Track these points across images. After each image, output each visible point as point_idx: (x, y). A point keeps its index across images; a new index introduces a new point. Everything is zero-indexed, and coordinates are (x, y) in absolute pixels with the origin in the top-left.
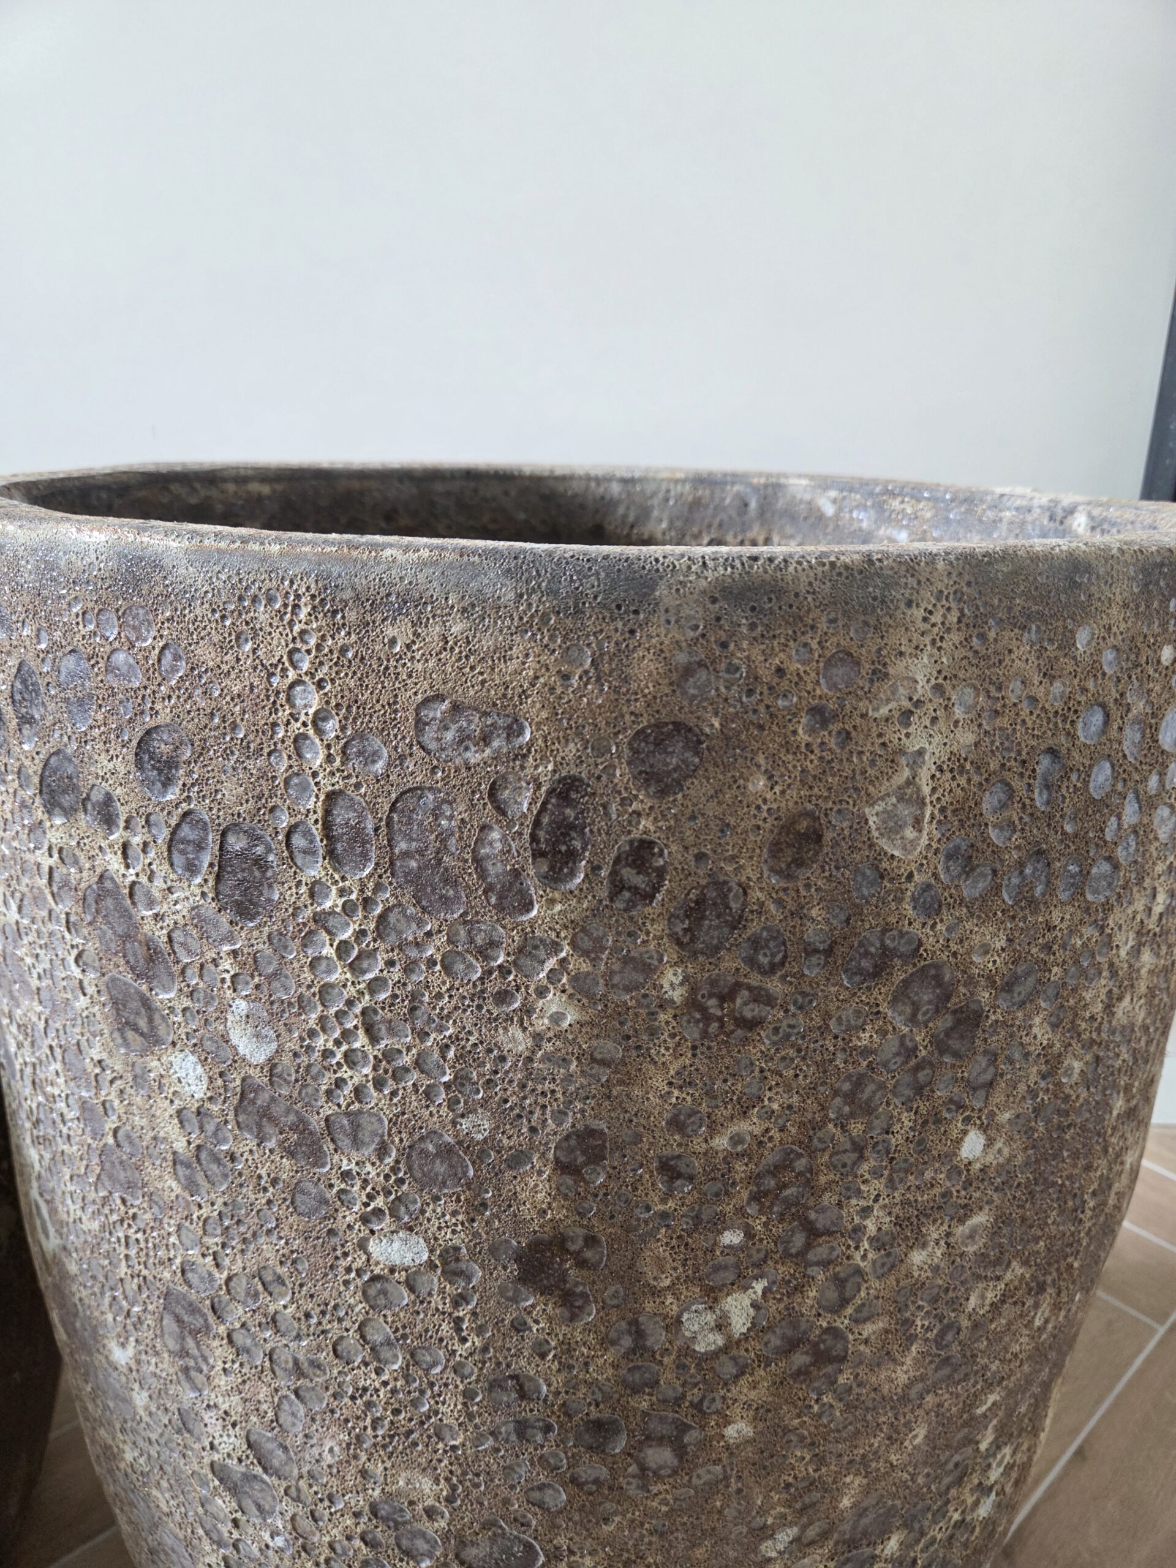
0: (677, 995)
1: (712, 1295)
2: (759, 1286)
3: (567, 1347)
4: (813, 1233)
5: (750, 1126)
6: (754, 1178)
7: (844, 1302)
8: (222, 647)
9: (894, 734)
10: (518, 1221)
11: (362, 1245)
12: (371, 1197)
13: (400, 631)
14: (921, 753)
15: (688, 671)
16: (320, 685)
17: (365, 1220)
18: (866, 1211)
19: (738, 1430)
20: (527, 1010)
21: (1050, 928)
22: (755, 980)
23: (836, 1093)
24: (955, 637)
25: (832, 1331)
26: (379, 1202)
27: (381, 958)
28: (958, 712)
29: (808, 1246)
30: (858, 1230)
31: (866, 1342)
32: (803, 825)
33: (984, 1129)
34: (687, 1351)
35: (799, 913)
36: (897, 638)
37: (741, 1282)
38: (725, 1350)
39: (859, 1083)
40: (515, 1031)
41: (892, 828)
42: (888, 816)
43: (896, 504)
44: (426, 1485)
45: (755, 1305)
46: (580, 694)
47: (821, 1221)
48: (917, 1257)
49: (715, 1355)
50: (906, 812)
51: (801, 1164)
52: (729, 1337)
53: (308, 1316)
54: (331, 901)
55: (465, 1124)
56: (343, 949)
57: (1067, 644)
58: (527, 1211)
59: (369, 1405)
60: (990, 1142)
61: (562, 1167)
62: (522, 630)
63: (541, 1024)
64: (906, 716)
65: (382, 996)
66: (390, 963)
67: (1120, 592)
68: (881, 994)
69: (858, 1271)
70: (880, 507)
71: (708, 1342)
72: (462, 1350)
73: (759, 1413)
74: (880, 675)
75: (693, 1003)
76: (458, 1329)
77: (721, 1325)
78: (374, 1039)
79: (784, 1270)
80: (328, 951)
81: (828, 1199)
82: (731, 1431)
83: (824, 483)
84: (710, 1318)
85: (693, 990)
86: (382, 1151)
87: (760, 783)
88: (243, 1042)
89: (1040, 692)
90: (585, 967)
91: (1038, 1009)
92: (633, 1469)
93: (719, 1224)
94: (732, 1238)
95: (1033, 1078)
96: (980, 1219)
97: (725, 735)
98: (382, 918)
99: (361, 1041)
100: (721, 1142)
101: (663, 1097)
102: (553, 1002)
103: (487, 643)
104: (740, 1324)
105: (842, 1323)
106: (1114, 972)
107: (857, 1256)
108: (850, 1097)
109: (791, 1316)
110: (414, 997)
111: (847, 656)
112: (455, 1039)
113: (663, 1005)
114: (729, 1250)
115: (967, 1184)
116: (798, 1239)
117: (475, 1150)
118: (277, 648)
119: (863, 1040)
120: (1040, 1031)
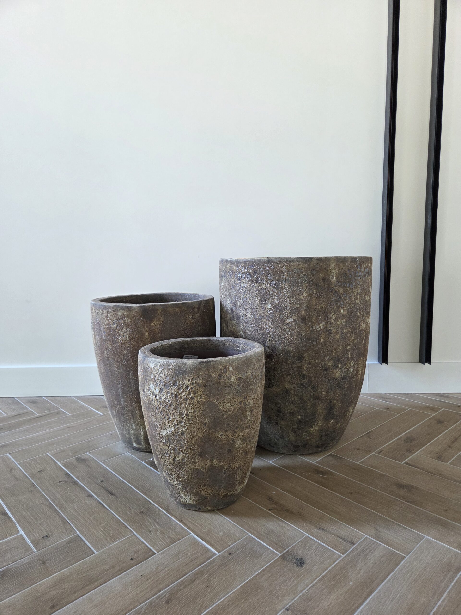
0: (315, 293)
1: (319, 324)
2: (323, 323)
3: (306, 329)
5: (321, 306)
6: (322, 311)
7: (331, 326)
8: (277, 266)
9: (331, 271)
10: (302, 315)
11: (286, 320)
12: (288, 315)
13: (292, 264)
14: (333, 272)
15: (315, 265)
16: (286, 268)
17: (287, 317)
18: (333, 316)
19: (322, 340)
20: (303, 294)
21: (347, 290)
22: (321, 291)
23: (329, 303)
24: (336, 263)
26: (289, 315)
27: (290, 291)
28: (336, 269)
29: (327, 319)
30: (332, 318)
31: (334, 332)
32: (324, 278)
33: (343, 309)
34: (317, 330)
35: (325, 286)
36: (331, 263)
37: (322, 323)
38: (320, 330)
39: (331, 303)
40: (302, 296)
41: (332, 278)
42: (331, 277)
44: (291, 349)
45: (323, 325)
46: (307, 267)
47: (329, 316)
48: (338, 323)
50: (333, 277)
51: (326, 310)
52: (321, 329)
53: (280, 330)
54: (286, 286)
55: (297, 306)
56: (287, 290)
57: (345, 264)
59: (286, 339)
60: (344, 311)
61: (305, 310)
62: (302, 263)
63: (304, 296)
64: (332, 269)
65: (290, 294)
66: (291, 291)
67: (349, 260)
68: (332, 294)
69: (332, 323)
71: (319, 329)
72: (296, 330)
73: (324, 338)
74: (330, 266)
75: (316, 293)
76: (295, 328)
77: (320, 327)
78: (289, 299)
79: (325, 322)
80: (285, 291)
81: (329, 314)
82: (321, 340)
84: (319, 326)
85: (316, 292)
86: (289, 310)
87: (321, 274)
88: (276, 301)
89: (343, 268)
90: (307, 290)
91: (347, 298)
92: (312, 344)
93: (319, 316)
94: (320, 317)
95: (348, 305)
96: (344, 320)
97: (318, 271)
98: (290, 287)
99: (288, 299)
100: (319, 307)
101: (314, 302)
102: (305, 294)
103: (300, 264)
104: (322, 327)
105: (331, 329)
106: (355, 296)
107: (332, 321)
108: (330, 304)
109: (327, 327)
110: (293, 294)
111: (327, 264)
112: (296, 298)
113: (314, 294)
114: (320, 319)
115: (342, 315)
116: (327, 318)
117: (297, 308)
118: (282, 265)
119: (331, 298)
120: (347, 300)
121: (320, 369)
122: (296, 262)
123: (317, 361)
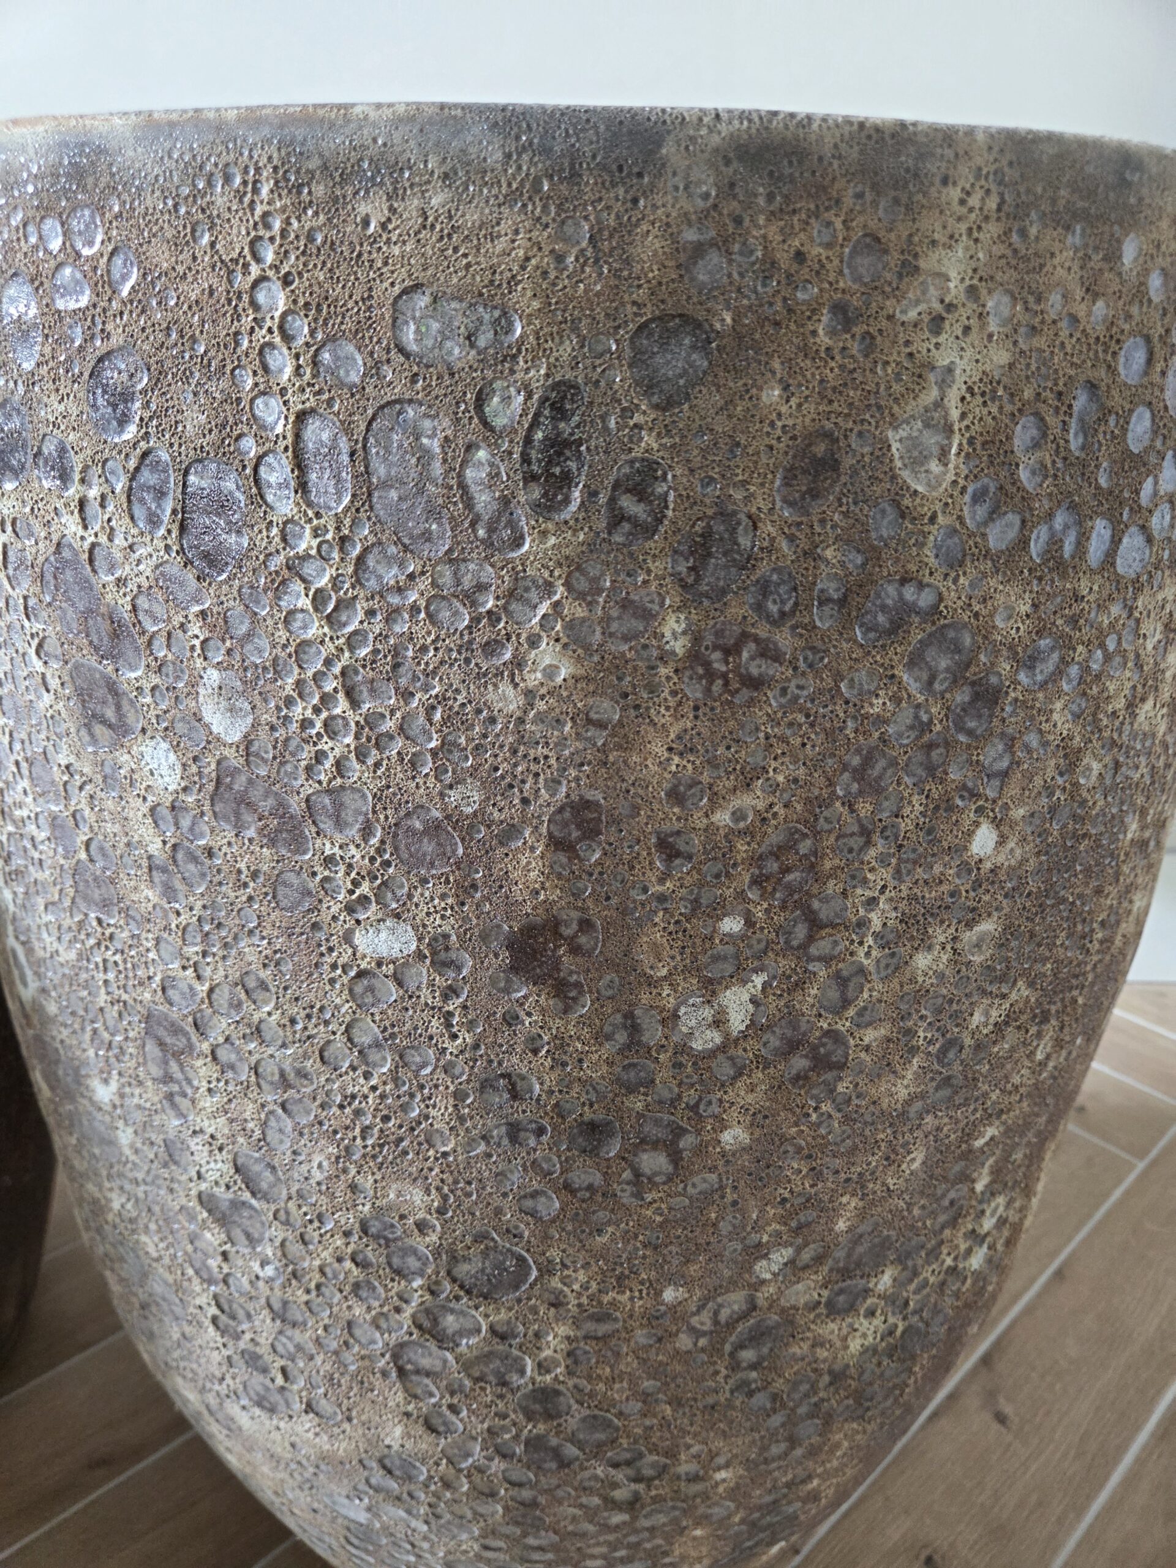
0: (679, 646)
1: (710, 988)
2: (759, 980)
3: (561, 1042)
4: (815, 924)
5: (752, 801)
6: (757, 860)
7: (846, 1003)
8: (177, 245)
9: (921, 344)
10: (510, 904)
11: (348, 937)
12: (356, 884)
13: (372, 207)
14: (950, 370)
15: (699, 250)
16: (286, 281)
17: (350, 909)
18: (872, 902)
19: (734, 1136)
20: (518, 663)
21: (1078, 598)
22: (762, 630)
23: (845, 767)
24: (993, 229)
25: (831, 1034)
26: (365, 888)
27: (361, 607)
28: (993, 326)
29: (811, 939)
30: (863, 924)
31: (867, 1049)
32: (820, 449)
33: (997, 823)
34: (683, 1049)
35: (811, 554)
36: (932, 224)
37: (740, 975)
38: (723, 1048)
39: (868, 761)
40: (506, 687)
41: (917, 461)
42: (913, 443)
44: (417, 1196)
45: (753, 1001)
46: (577, 278)
47: (825, 913)
48: (922, 961)
49: (712, 1054)
50: (932, 440)
51: (805, 846)
52: (727, 1035)
53: (293, 1021)
54: (306, 543)
55: (454, 796)
56: (319, 599)
57: (1113, 257)
58: (518, 893)
59: (358, 1113)
60: (1002, 841)
61: (557, 843)
62: (510, 199)
63: (534, 679)
64: (937, 323)
65: (363, 652)
66: (370, 613)
68: (898, 653)
69: (861, 971)
71: (706, 1040)
72: (452, 1047)
73: (757, 1119)
74: (909, 269)
75: (694, 656)
76: (449, 1025)
77: (719, 1022)
78: (355, 704)
79: (785, 964)
80: (304, 602)
81: (832, 887)
82: (727, 1137)
84: (707, 1013)
85: (697, 639)
86: (367, 832)
87: (773, 394)
88: (217, 720)
89: (1081, 310)
90: (580, 612)
91: (1060, 693)
92: (627, 1175)
93: (718, 911)
94: (732, 925)
95: (1050, 772)
96: (987, 926)
97: (738, 334)
98: (360, 560)
99: (341, 706)
100: (723, 818)
101: (663, 764)
102: (546, 654)
103: (471, 217)
104: (737, 1022)
105: (843, 1026)
106: (1139, 666)
107: (861, 952)
108: (859, 774)
109: (791, 1016)
110: (397, 651)
111: (874, 243)
112: (442, 699)
113: (664, 657)
114: (729, 939)
115: (977, 884)
116: (801, 932)
117: (465, 825)
118: (237, 239)
119: (876, 707)
120: (1061, 719)
121: (702, 1342)
122: (422, 188)
123: (669, 1295)
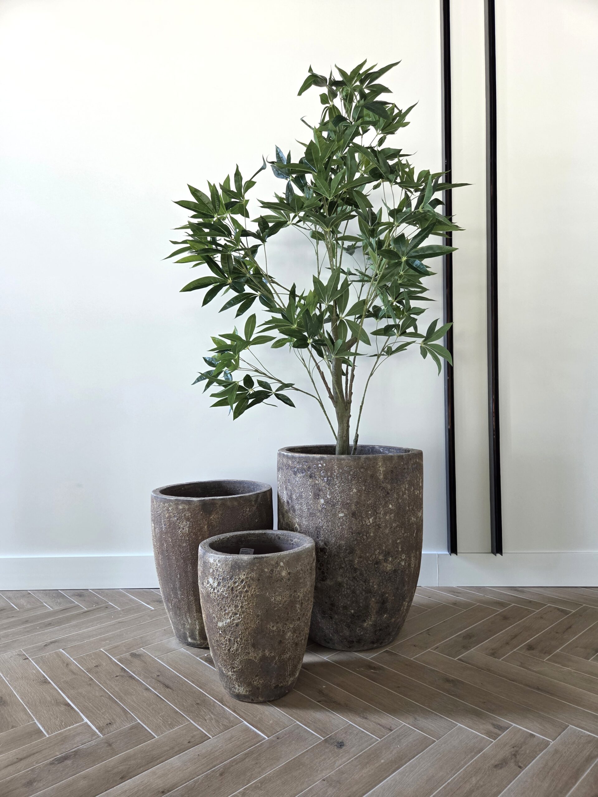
0: (364, 489)
1: (369, 519)
2: (372, 518)
3: (356, 524)
4: (377, 513)
5: (370, 501)
6: (371, 506)
7: (380, 521)
8: (329, 463)
9: (379, 468)
10: (352, 510)
11: (338, 515)
13: (343, 461)
14: (381, 470)
16: (337, 466)
17: (338, 512)
18: (381, 511)
19: (372, 534)
20: (352, 491)
21: (395, 486)
22: (370, 488)
23: (377, 499)
24: (382, 461)
25: (379, 524)
26: (340, 510)
28: (384, 467)
29: (377, 514)
30: (381, 513)
31: (383, 526)
32: (372, 475)
33: (391, 505)
34: (367, 525)
35: (373, 482)
36: (378, 461)
40: (352, 493)
41: (379, 476)
42: (379, 475)
43: (391, 450)
44: (343, 542)
45: (372, 520)
46: (356, 465)
47: (378, 511)
48: (387, 517)
49: (369, 525)
51: (375, 505)
53: (332, 524)
54: (337, 482)
55: (347, 501)
56: (338, 486)
57: (392, 462)
58: (353, 509)
59: (338, 533)
60: (392, 506)
61: (355, 505)
62: (351, 461)
64: (379, 467)
65: (341, 490)
66: (341, 487)
67: (396, 458)
68: (380, 490)
69: (381, 518)
70: (389, 450)
71: (369, 524)
72: (347, 525)
73: (374, 533)
74: (377, 464)
75: (365, 490)
76: (347, 523)
77: (369, 522)
79: (375, 516)
81: (378, 509)
82: (371, 534)
83: (381, 447)
85: (365, 488)
86: (340, 505)
87: (369, 472)
88: (328, 496)
89: (390, 466)
90: (357, 487)
91: (395, 493)
92: (363, 539)
94: (370, 512)
95: (396, 500)
96: (393, 515)
97: (366, 468)
98: (341, 484)
99: (339, 494)
100: (368, 503)
101: (363, 498)
102: (354, 490)
103: (349, 462)
104: (371, 522)
105: (380, 523)
106: (403, 492)
107: (381, 516)
108: (379, 499)
109: (376, 522)
110: (343, 490)
111: (375, 463)
112: (347, 494)
113: (363, 490)
114: (370, 514)
115: (391, 510)
116: (376, 514)
117: (347, 504)
118: (334, 463)
119: (379, 494)
120: (395, 496)
121: (371, 562)
122: (346, 460)
123: (367, 555)
